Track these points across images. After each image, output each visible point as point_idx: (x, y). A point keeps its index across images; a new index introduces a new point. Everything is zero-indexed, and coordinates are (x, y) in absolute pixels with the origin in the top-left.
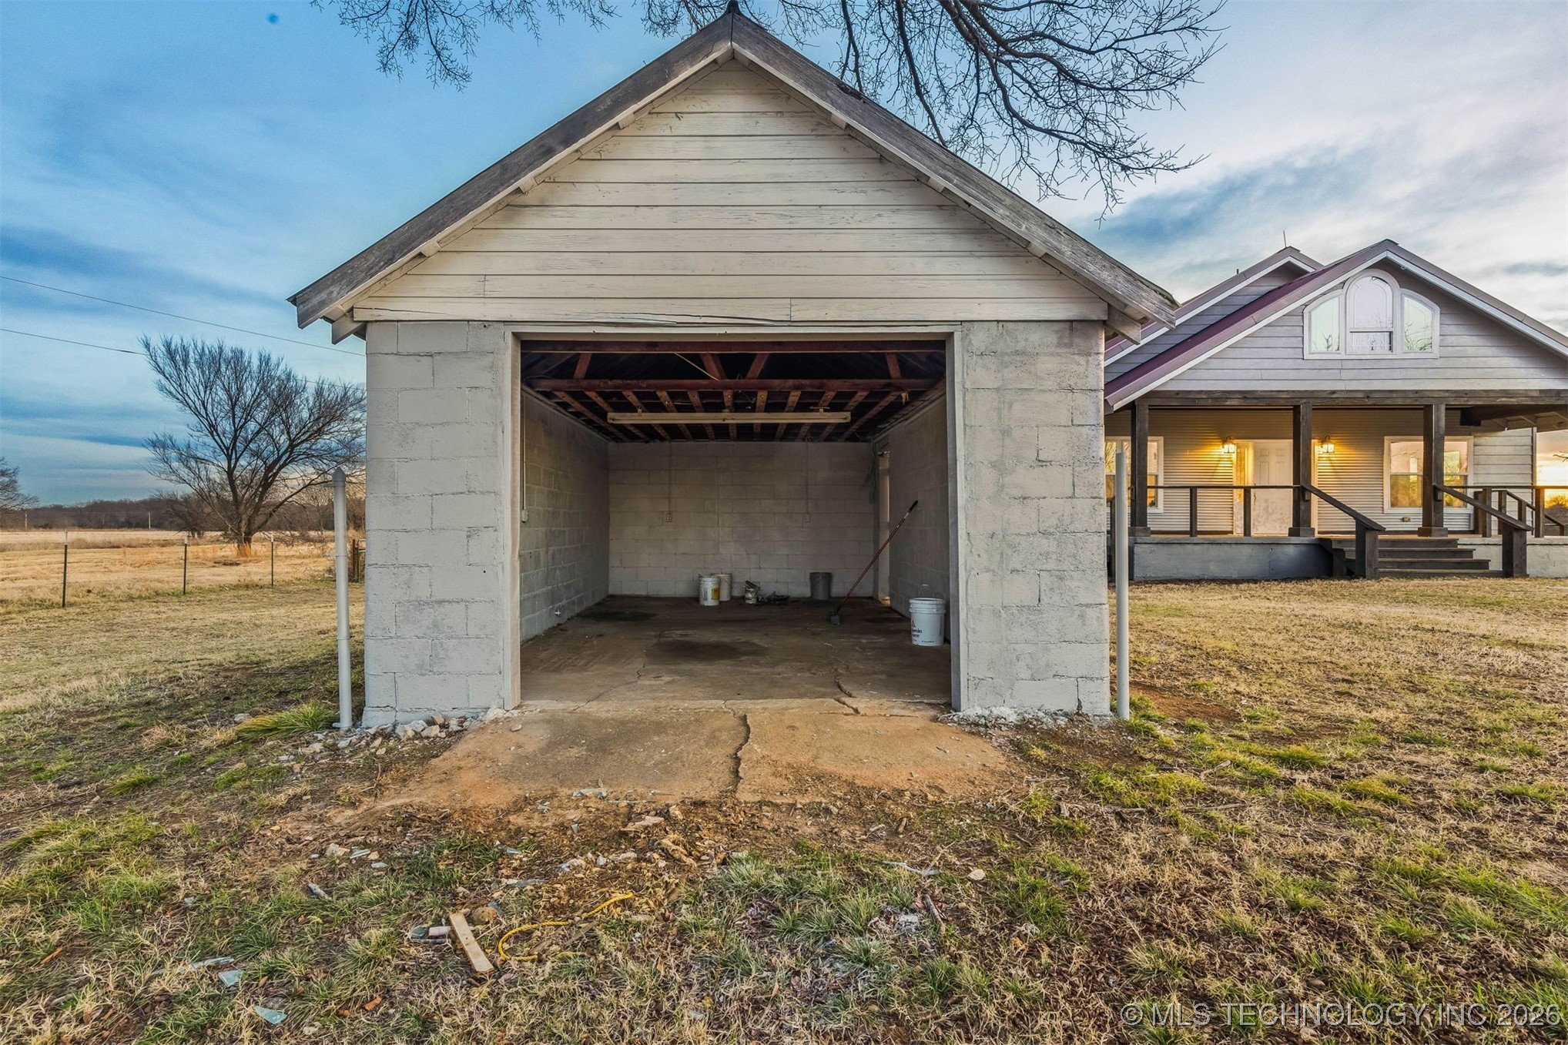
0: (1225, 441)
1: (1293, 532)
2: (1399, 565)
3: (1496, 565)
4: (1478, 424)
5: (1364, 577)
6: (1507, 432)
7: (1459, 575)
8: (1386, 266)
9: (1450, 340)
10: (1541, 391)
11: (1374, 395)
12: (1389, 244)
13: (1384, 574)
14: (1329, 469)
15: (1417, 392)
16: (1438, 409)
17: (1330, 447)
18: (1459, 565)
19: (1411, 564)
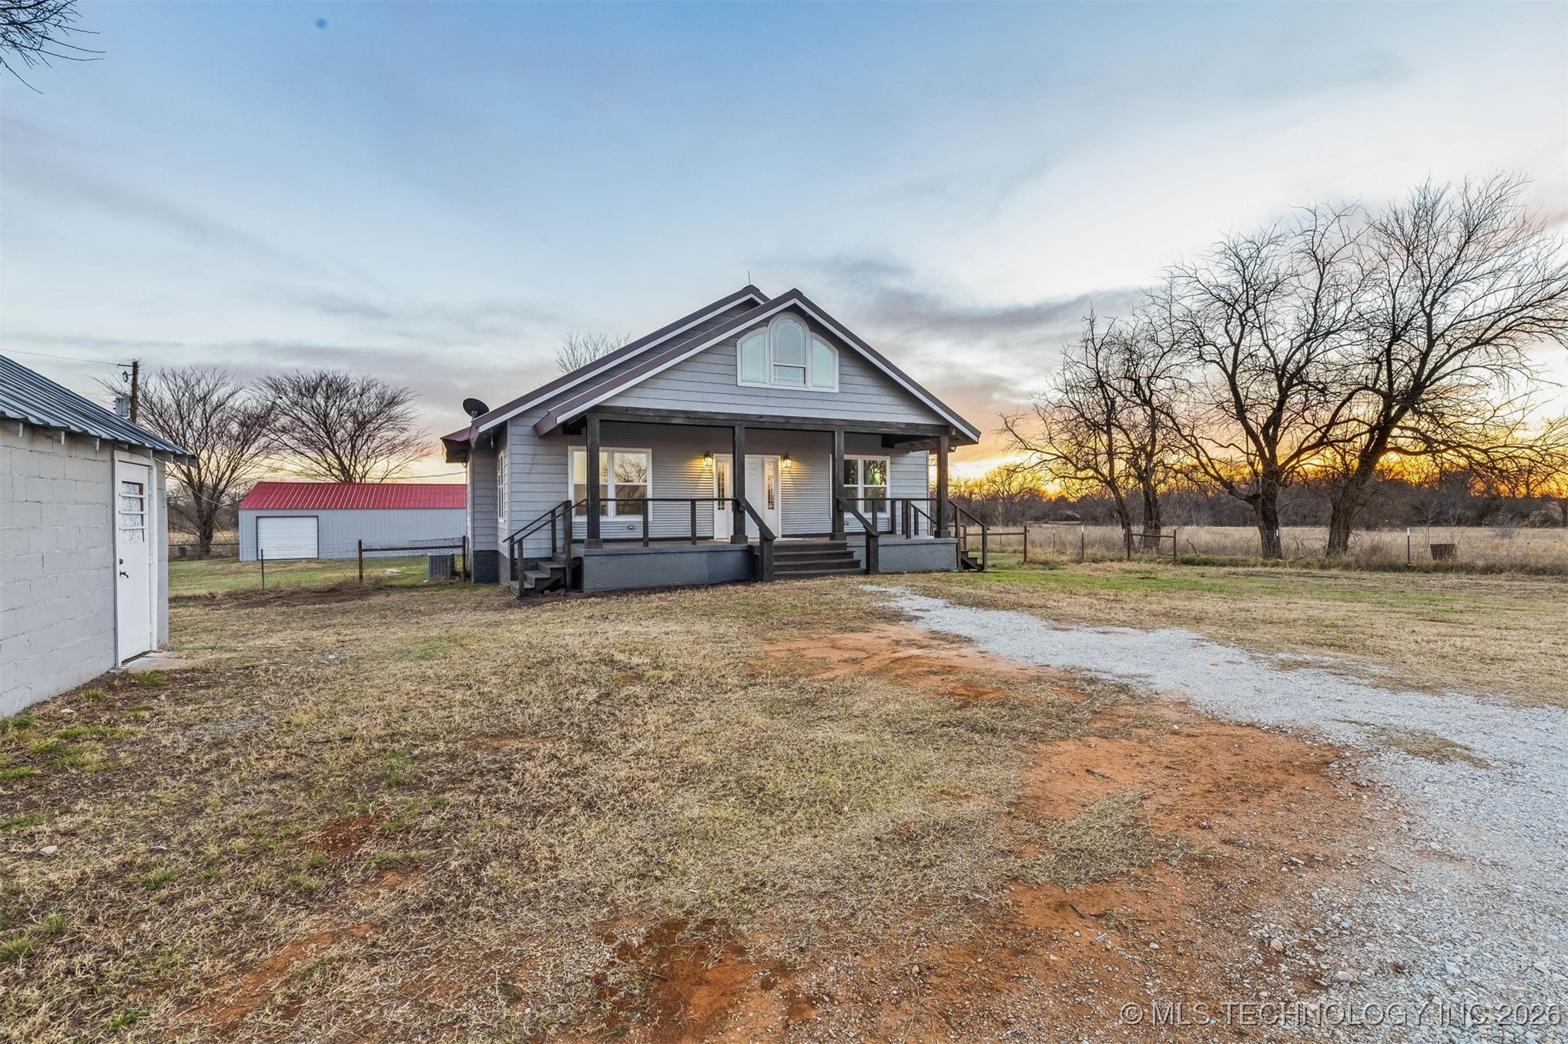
0: (707, 455)
1: (734, 540)
2: (797, 567)
3: (863, 566)
4: (893, 447)
5: (762, 581)
6: (912, 454)
7: (835, 574)
8: (794, 309)
9: (847, 379)
10: (907, 424)
11: (792, 421)
12: (795, 293)
13: (780, 577)
14: (790, 482)
15: (823, 420)
16: (839, 435)
17: (788, 462)
18: (840, 566)
19: (805, 567)
